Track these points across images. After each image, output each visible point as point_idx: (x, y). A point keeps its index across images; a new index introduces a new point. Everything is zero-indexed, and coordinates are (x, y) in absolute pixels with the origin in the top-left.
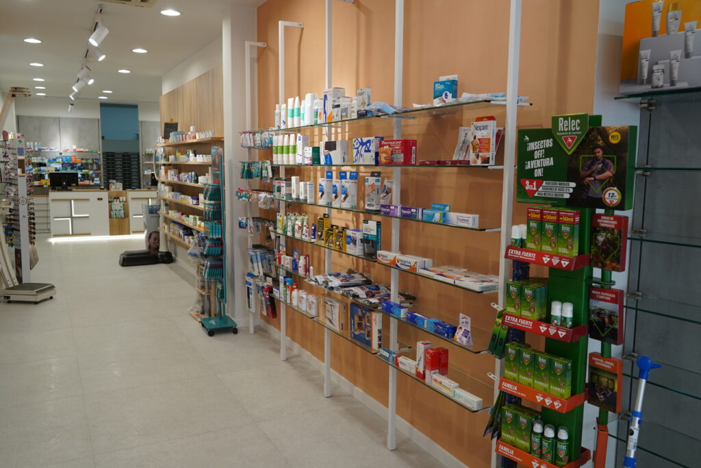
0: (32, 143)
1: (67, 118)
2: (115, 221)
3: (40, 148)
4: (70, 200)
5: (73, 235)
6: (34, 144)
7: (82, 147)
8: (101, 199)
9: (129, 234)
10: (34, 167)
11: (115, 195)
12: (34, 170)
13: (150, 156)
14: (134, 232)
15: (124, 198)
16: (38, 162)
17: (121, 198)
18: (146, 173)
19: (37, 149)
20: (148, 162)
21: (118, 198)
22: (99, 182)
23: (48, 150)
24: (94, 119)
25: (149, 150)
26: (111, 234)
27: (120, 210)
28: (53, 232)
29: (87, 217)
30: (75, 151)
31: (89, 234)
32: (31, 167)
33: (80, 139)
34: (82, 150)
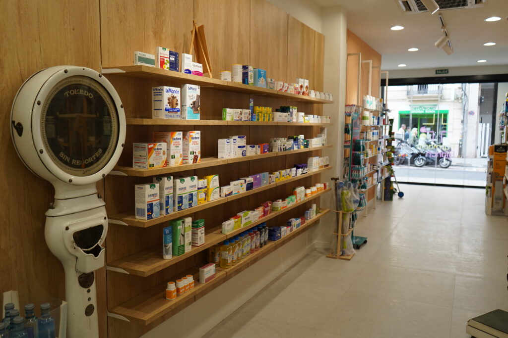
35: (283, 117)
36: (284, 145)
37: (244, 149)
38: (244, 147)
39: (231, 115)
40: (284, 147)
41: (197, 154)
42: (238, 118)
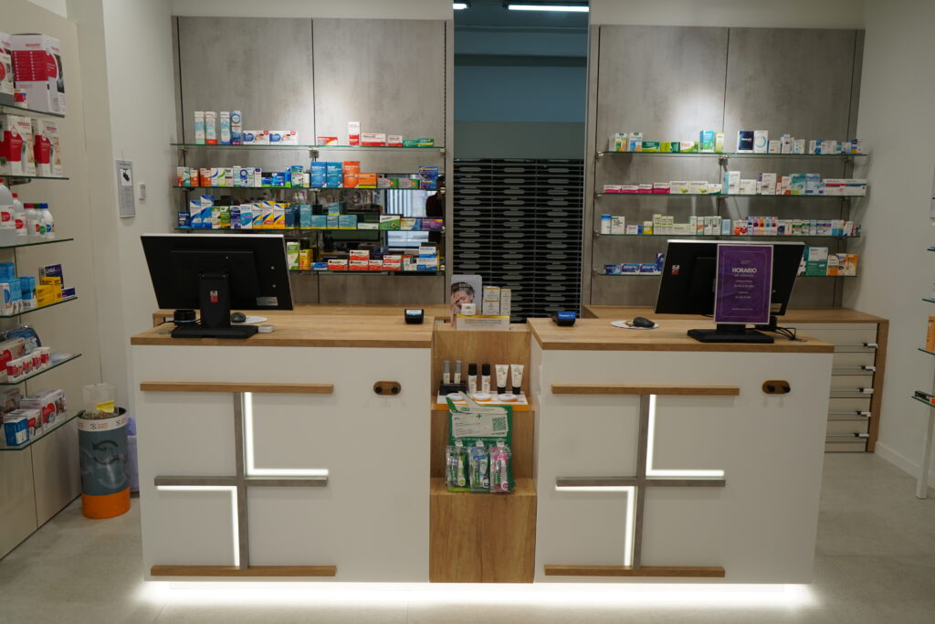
0: (211, 115)
1: (338, 22)
2: (462, 504)
3: (238, 131)
4: (236, 391)
5: (249, 570)
6: (218, 119)
7: (380, 130)
8: (395, 389)
9: (528, 577)
10: (217, 203)
11: (470, 354)
12: (216, 213)
13: (622, 161)
14: (555, 572)
15: (518, 370)
16: (230, 183)
17: (501, 371)
18: (605, 227)
19: (226, 138)
20: (617, 188)
21: (487, 370)
22: (434, 262)
23: (266, 141)
24: (431, 22)
25: (622, 139)
26: (439, 573)
27: (490, 442)
28: (153, 551)
29: (321, 483)
30: (355, 139)
31: (325, 572)
32: (206, 203)
33: (380, 97)
34: (380, 138)
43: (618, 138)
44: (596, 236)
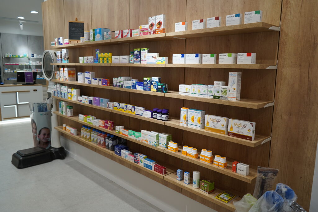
35: (121, 59)
36: (120, 83)
37: (89, 79)
38: (89, 78)
39: (82, 60)
40: (121, 84)
41: (66, 77)
42: (91, 61)
43: (7, 54)
44: (4, 73)
